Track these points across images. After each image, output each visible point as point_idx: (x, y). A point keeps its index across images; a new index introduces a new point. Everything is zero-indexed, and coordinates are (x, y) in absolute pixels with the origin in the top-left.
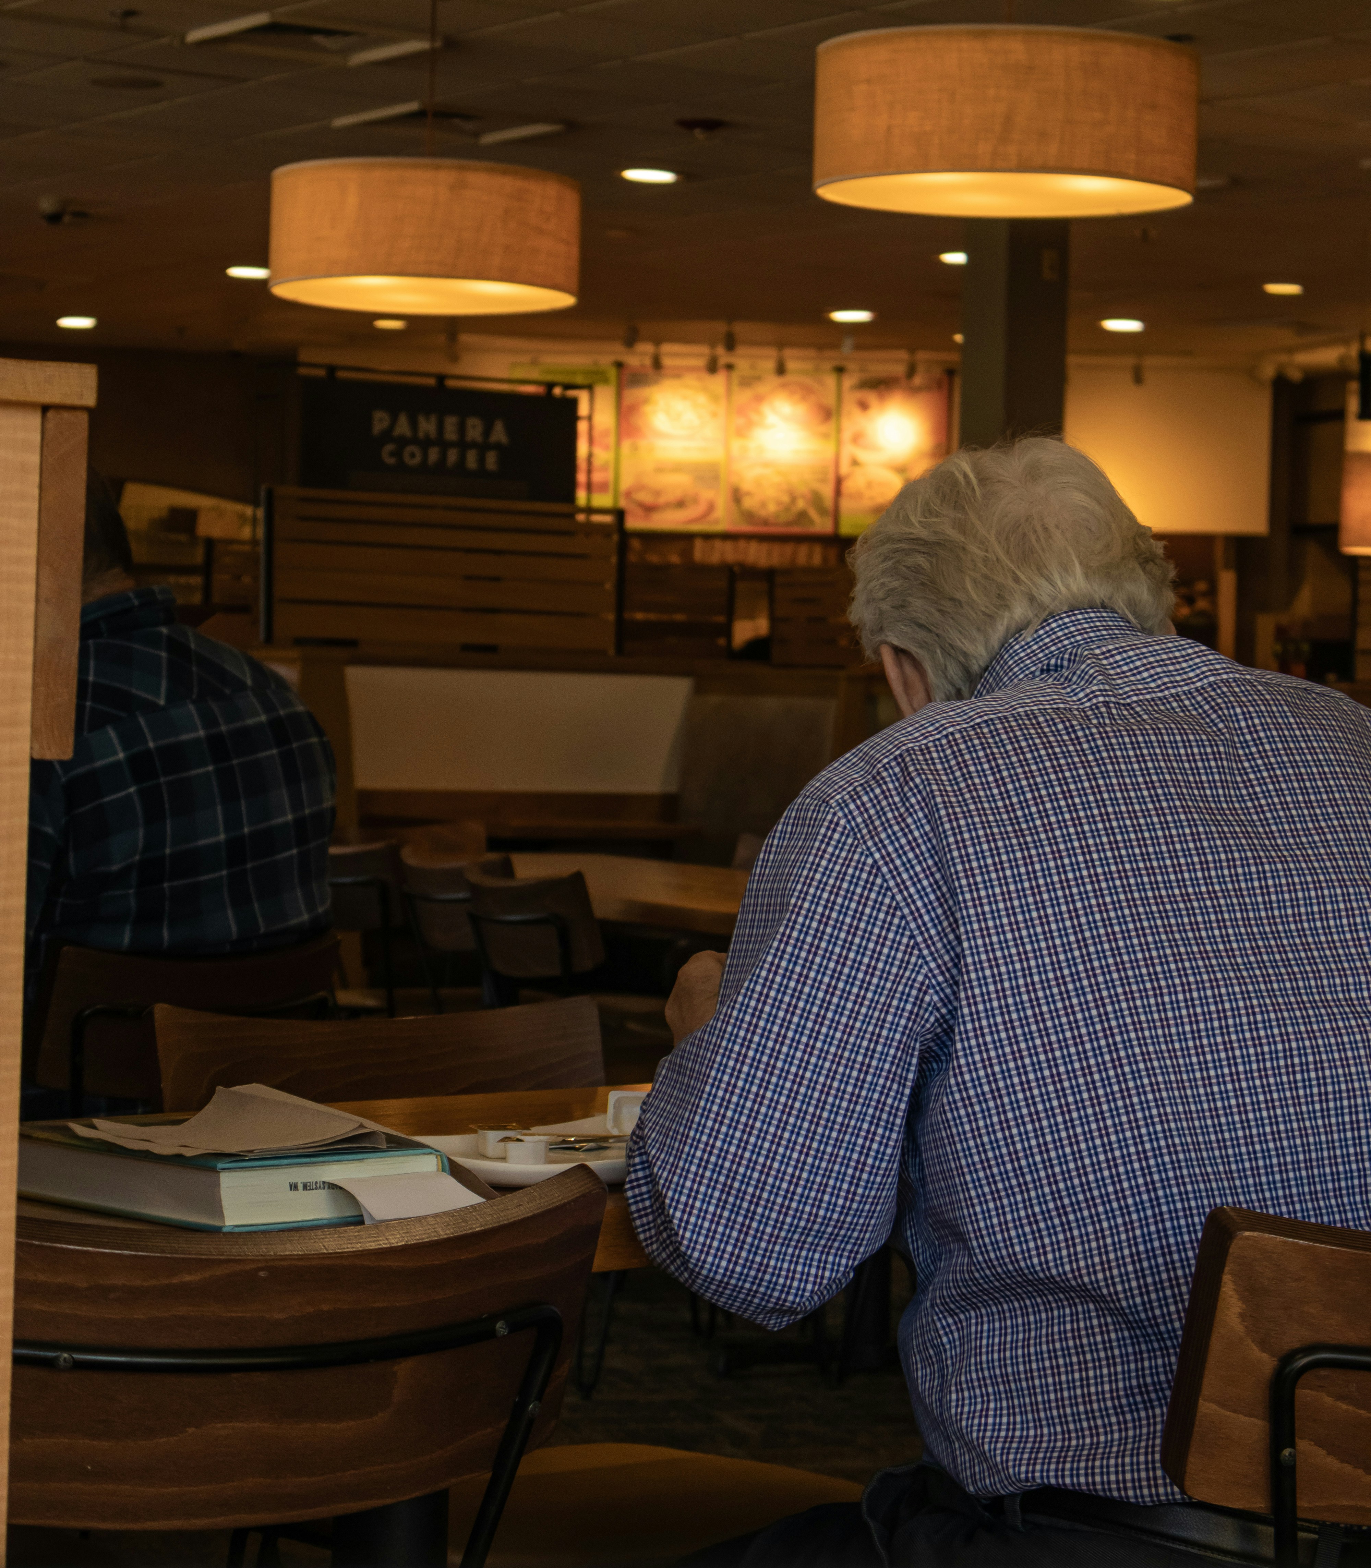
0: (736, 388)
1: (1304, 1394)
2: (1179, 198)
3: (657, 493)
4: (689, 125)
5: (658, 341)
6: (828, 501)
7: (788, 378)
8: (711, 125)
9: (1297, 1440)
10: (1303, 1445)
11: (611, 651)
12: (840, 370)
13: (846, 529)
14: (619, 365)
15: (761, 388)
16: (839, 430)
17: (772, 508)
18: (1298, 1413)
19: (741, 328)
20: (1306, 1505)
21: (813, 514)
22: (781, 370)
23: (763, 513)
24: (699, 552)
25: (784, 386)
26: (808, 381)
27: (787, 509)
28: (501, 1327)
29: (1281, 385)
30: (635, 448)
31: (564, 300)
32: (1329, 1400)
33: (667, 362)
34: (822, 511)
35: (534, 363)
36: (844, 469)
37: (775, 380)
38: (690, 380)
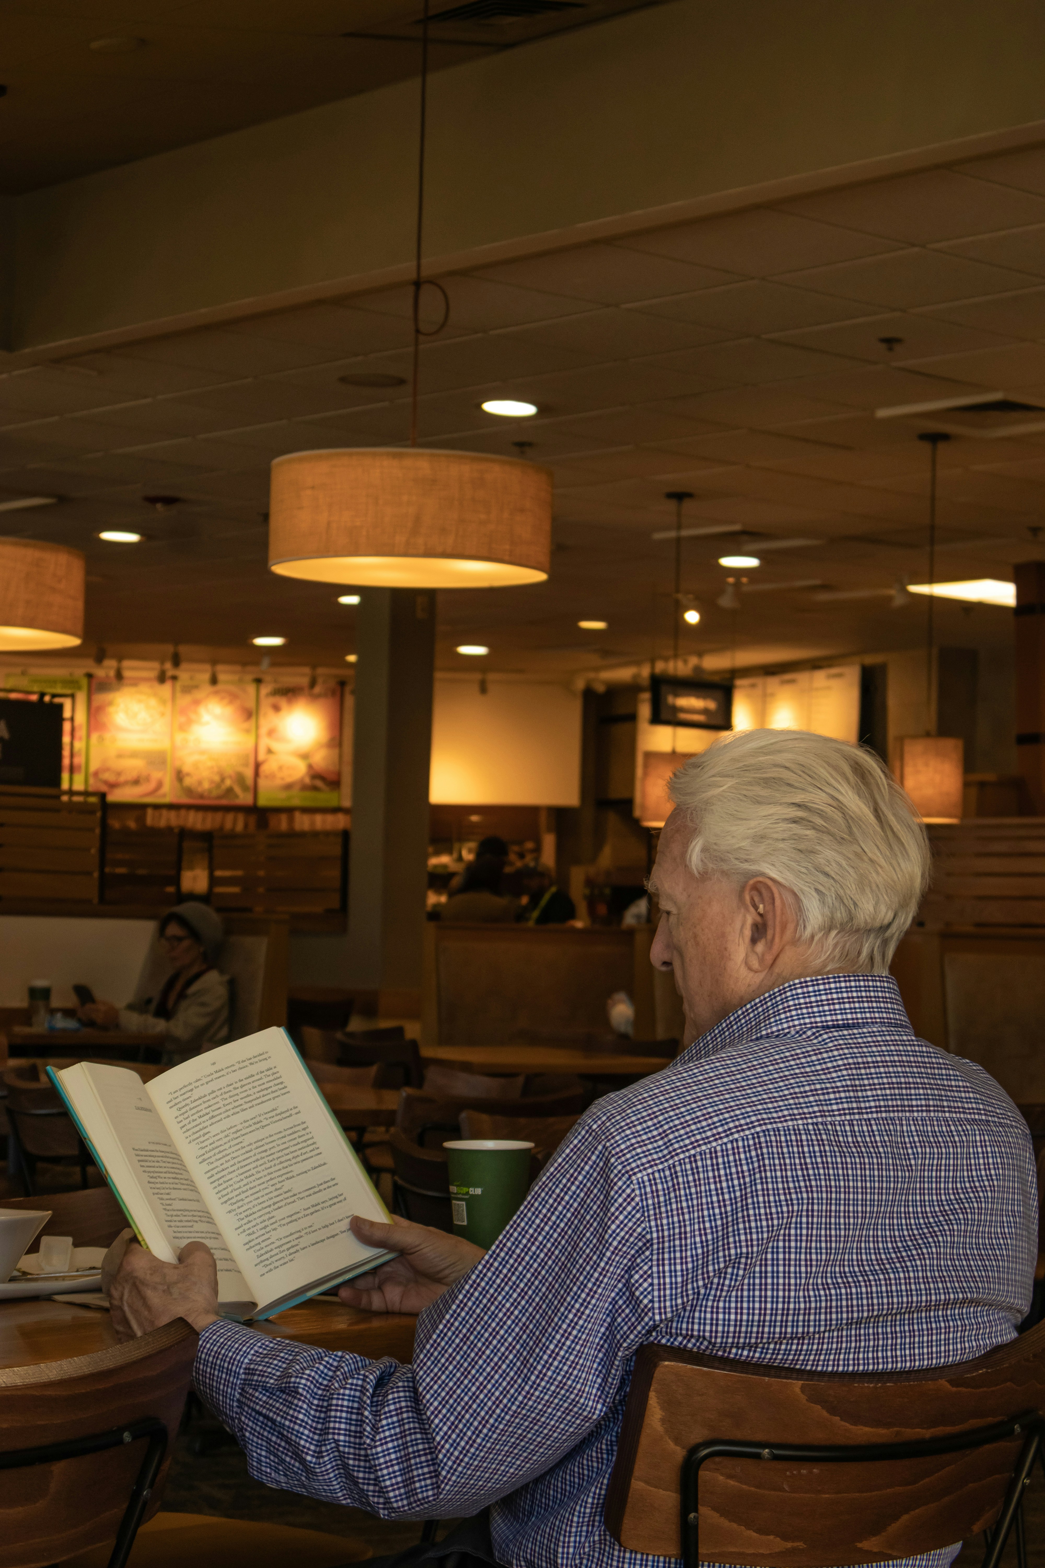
0: (178, 694)
1: (704, 1475)
2: (539, 576)
3: (119, 774)
4: (153, 500)
5: (120, 658)
6: (250, 781)
7: (219, 687)
8: (169, 501)
9: (700, 1507)
10: (702, 1509)
11: (96, 901)
12: (258, 681)
13: (262, 802)
14: (90, 676)
15: (198, 694)
16: (257, 727)
17: (206, 785)
18: (701, 1489)
19: (183, 649)
20: (705, 1552)
21: (238, 790)
22: (214, 681)
23: (200, 790)
24: (151, 819)
25: (216, 693)
26: (233, 688)
27: (218, 786)
28: (127, 1437)
29: (589, 694)
30: (101, 739)
31: (73, 641)
32: (721, 1478)
33: (127, 674)
34: (245, 788)
35: (24, 673)
36: (262, 756)
37: (209, 688)
38: (144, 688)
